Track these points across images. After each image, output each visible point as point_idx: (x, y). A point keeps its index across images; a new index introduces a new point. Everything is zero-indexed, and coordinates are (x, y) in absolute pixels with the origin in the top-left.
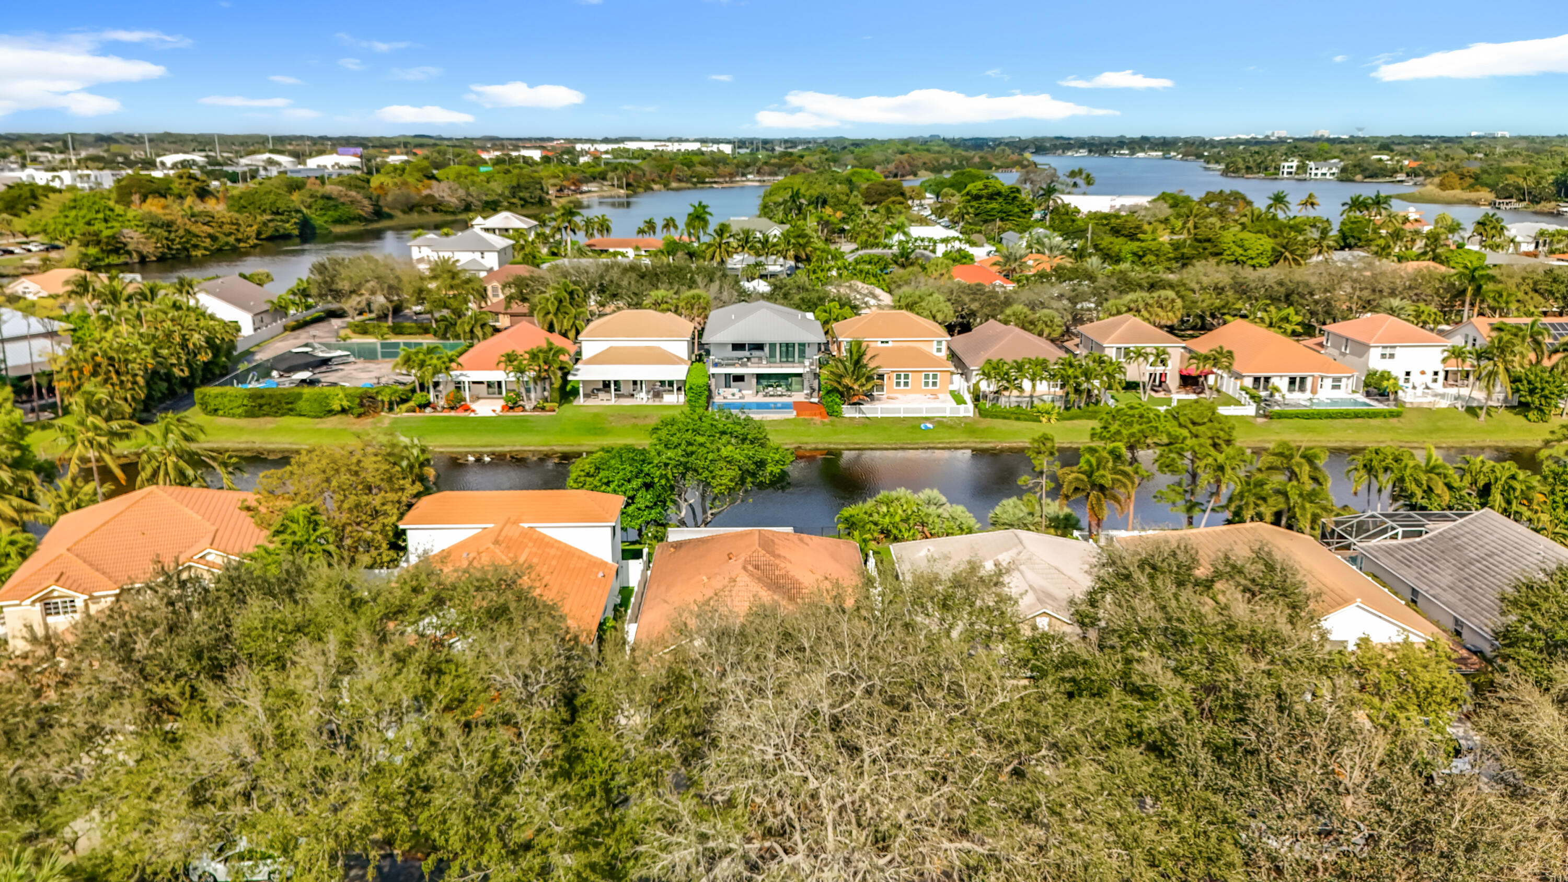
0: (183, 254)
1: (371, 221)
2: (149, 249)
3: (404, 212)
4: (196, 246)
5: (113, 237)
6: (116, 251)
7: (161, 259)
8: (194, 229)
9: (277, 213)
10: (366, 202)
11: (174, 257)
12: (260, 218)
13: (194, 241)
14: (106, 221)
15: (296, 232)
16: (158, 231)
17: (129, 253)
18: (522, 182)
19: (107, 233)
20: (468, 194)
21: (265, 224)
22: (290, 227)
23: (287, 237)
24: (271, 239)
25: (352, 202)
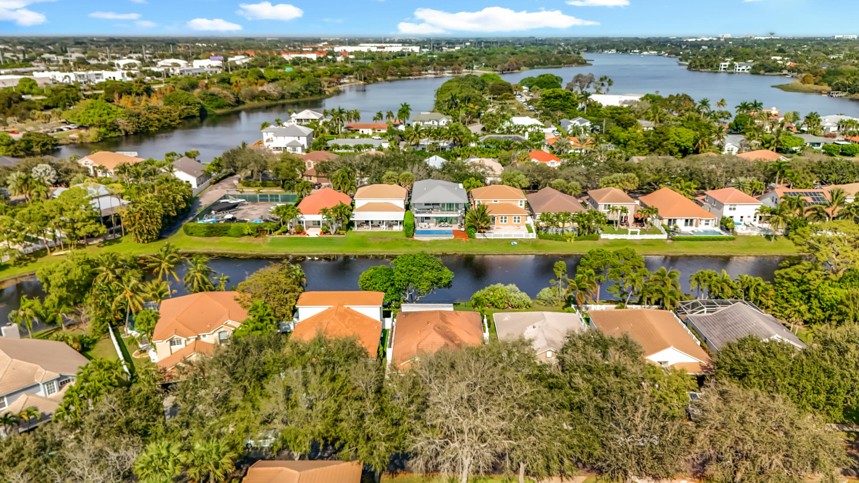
0: (146, 130)
1: (235, 106)
2: (130, 128)
3: (251, 100)
4: (151, 126)
5: (113, 123)
6: (114, 130)
7: (136, 133)
8: (151, 117)
9: (188, 105)
10: (232, 96)
11: (141, 132)
12: (180, 108)
13: (151, 123)
14: (108, 114)
15: (198, 114)
16: (133, 119)
17: (120, 131)
18: (311, 82)
19: (109, 121)
20: (283, 90)
21: (183, 110)
22: (195, 111)
23: (193, 117)
24: (186, 118)
25: (225, 97)
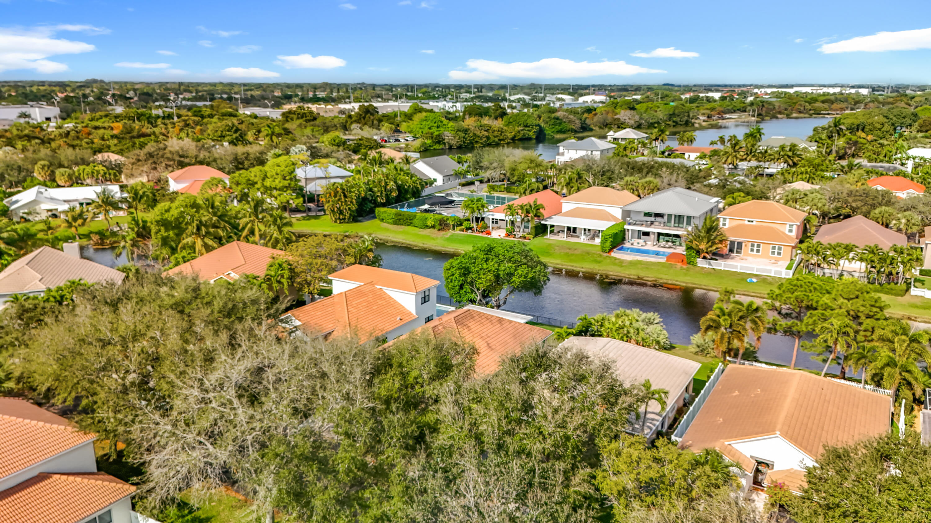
0: (471, 145)
1: (579, 132)
2: (454, 142)
3: (600, 128)
4: (477, 142)
5: (439, 135)
6: (439, 142)
7: (460, 148)
8: (479, 133)
9: (526, 126)
10: (578, 122)
11: (466, 147)
12: (517, 129)
13: (477, 139)
14: (438, 127)
15: (534, 137)
16: (460, 133)
17: (444, 144)
18: (676, 112)
19: (437, 133)
20: (641, 118)
21: (519, 132)
22: (532, 134)
23: (529, 139)
24: (521, 140)
25: (570, 121)
